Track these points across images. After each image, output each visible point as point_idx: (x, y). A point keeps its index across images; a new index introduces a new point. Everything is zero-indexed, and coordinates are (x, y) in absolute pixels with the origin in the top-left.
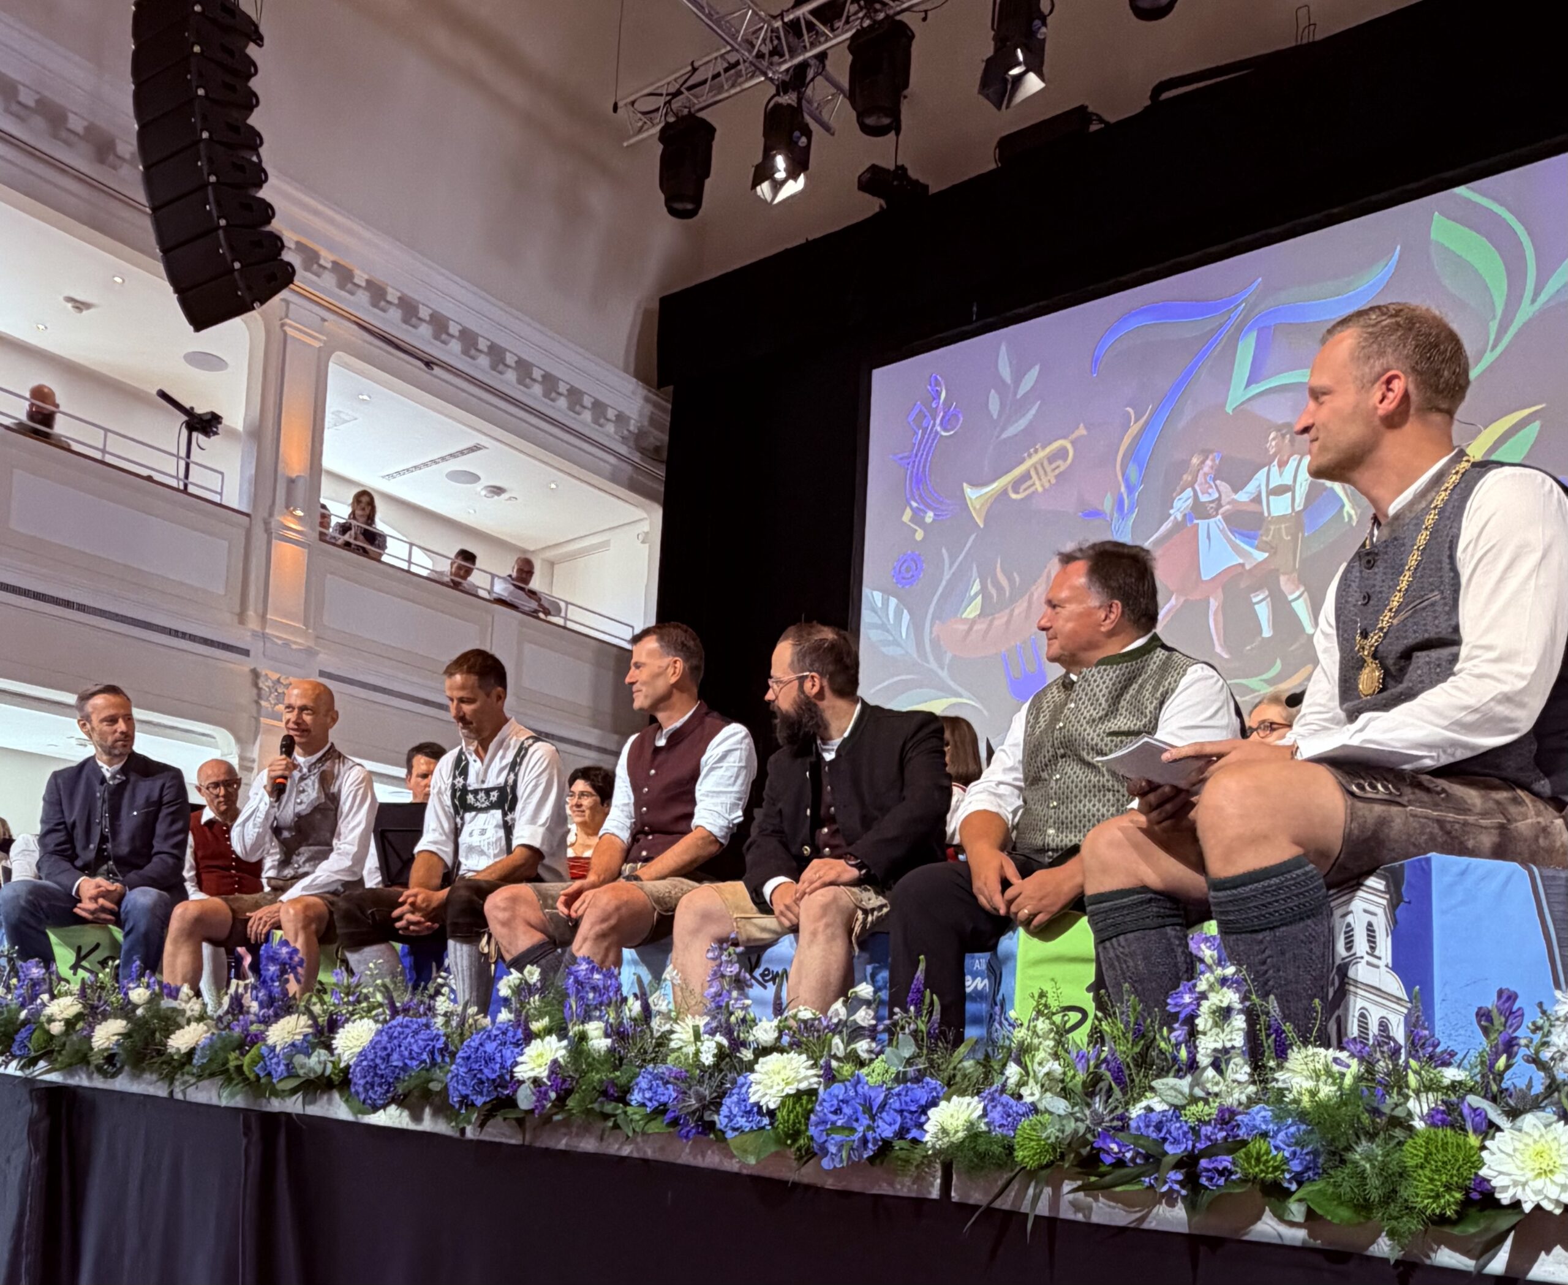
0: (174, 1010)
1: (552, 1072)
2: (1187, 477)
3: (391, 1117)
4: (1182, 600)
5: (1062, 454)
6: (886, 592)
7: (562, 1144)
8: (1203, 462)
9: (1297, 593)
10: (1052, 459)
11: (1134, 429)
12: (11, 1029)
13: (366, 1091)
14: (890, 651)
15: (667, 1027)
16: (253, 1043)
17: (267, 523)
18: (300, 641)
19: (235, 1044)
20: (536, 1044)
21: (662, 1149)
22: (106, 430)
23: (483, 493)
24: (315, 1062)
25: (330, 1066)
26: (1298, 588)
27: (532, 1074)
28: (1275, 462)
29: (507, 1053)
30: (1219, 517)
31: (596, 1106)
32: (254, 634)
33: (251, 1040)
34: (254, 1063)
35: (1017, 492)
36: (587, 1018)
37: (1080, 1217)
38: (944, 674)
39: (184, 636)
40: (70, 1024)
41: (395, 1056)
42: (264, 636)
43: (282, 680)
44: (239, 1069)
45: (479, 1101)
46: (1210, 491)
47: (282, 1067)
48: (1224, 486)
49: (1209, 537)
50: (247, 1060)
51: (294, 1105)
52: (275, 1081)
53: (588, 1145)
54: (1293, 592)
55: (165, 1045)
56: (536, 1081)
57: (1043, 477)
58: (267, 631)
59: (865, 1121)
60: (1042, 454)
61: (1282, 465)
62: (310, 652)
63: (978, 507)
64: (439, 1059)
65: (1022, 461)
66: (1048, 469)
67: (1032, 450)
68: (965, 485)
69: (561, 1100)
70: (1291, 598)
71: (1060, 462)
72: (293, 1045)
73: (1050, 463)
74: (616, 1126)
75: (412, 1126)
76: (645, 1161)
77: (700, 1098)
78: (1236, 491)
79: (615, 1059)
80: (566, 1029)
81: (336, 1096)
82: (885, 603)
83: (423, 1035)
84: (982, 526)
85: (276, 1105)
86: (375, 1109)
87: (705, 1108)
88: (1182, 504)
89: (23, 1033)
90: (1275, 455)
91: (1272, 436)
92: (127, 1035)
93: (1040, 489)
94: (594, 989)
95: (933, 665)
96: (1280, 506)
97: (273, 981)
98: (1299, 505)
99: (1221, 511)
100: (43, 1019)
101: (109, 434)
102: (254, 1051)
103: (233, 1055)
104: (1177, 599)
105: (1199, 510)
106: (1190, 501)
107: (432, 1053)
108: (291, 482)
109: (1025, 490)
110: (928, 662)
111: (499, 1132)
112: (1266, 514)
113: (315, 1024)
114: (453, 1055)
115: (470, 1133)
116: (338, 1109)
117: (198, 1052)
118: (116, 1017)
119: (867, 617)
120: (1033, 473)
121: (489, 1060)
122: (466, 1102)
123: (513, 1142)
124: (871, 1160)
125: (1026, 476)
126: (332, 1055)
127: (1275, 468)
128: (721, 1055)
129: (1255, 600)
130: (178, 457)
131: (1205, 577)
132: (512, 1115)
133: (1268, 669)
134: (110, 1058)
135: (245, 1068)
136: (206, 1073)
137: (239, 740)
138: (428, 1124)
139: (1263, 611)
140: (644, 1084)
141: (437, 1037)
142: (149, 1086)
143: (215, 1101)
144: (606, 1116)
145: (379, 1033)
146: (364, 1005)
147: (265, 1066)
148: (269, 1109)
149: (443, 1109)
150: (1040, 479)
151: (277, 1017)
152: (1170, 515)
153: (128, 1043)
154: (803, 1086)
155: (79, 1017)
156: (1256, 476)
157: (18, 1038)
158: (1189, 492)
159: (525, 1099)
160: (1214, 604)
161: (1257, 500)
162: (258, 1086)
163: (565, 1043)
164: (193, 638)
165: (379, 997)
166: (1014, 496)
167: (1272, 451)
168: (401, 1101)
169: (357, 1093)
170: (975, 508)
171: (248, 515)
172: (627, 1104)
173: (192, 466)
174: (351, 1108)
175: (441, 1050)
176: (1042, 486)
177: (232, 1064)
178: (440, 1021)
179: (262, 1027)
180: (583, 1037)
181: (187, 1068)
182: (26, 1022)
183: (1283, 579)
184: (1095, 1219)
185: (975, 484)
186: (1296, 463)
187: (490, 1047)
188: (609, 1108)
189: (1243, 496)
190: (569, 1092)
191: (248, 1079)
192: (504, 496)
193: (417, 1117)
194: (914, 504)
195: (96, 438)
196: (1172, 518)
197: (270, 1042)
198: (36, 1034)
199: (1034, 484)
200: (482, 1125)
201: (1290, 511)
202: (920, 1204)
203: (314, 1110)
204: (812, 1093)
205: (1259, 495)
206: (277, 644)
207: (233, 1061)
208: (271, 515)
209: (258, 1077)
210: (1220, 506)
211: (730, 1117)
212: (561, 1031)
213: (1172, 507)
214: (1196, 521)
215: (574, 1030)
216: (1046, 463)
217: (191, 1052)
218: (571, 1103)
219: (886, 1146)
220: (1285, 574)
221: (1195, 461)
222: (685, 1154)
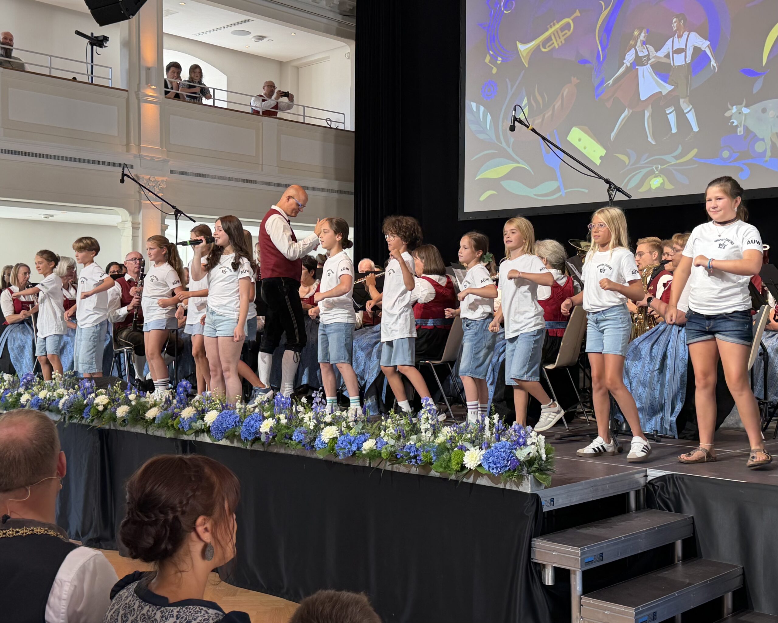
0: (145, 402)
1: (270, 430)
2: (632, 42)
3: (224, 442)
4: (631, 111)
5: (568, 25)
6: (478, 103)
7: (275, 451)
8: (640, 34)
9: (689, 109)
10: (562, 29)
11: (605, 14)
12: (82, 408)
13: (216, 435)
14: (481, 136)
15: (303, 416)
16: (176, 417)
17: (137, 94)
18: (159, 156)
19: (170, 416)
20: (266, 420)
21: (302, 452)
22: (50, 56)
23: (253, 40)
24: (199, 424)
25: (203, 426)
26: (689, 106)
27: (265, 431)
28: (676, 36)
29: (257, 424)
30: (649, 65)
31: (283, 441)
32: (135, 156)
33: (175, 416)
34: (177, 424)
35: (545, 48)
36: (281, 413)
37: (397, 471)
38: (510, 151)
39: (99, 163)
40: (105, 407)
41: (224, 424)
42: (140, 157)
43: (151, 179)
44: (172, 425)
45: (250, 439)
46: (644, 50)
47: (187, 426)
48: (651, 48)
49: (643, 77)
50: (175, 422)
51: (192, 438)
52: (185, 430)
53: (282, 451)
54: (686, 109)
55: (145, 416)
56: (266, 433)
57: (558, 39)
58: (142, 153)
59: (349, 446)
60: (558, 26)
61: (680, 36)
62: (165, 161)
63: (525, 55)
64: (238, 424)
65: (547, 30)
66: (561, 34)
67: (552, 24)
68: (517, 42)
69: (274, 437)
70: (685, 111)
71: (566, 31)
72: (190, 418)
73: (562, 31)
74: (288, 446)
75: (231, 445)
76: (298, 456)
77: (310, 439)
78: (657, 51)
79: (287, 427)
80: (275, 416)
81: (206, 434)
82: (478, 109)
83: (232, 417)
84: (527, 66)
85: (185, 437)
86: (219, 440)
87: (311, 442)
88: (630, 57)
89: (87, 409)
90: (676, 31)
91: (674, 20)
92: (130, 412)
93: (557, 47)
94: (282, 403)
95: (504, 145)
96: (679, 60)
97: (181, 393)
98: (689, 60)
99: (650, 62)
100: (95, 405)
101: (52, 58)
102: (177, 420)
103: (170, 421)
104: (629, 111)
105: (639, 61)
106: (634, 56)
107: (235, 422)
108: (148, 69)
109: (549, 47)
110: (501, 143)
111: (257, 447)
112: (672, 65)
113: (197, 410)
114: (242, 423)
115: (248, 447)
116: (206, 439)
117: (157, 419)
118: (124, 405)
119: (468, 117)
120: (553, 37)
121: (252, 427)
122: (246, 439)
123: (261, 450)
124: (352, 456)
125: (549, 39)
126: (204, 421)
127: (676, 39)
128: (316, 426)
129: (667, 112)
130: (87, 63)
131: (642, 98)
132: (260, 443)
133: (674, 151)
134: (124, 421)
135: (174, 425)
136: (159, 426)
137: (131, 213)
138: (236, 444)
139: (672, 118)
140: (296, 434)
141: (237, 417)
142: (139, 429)
143: (164, 435)
144: (286, 444)
145: (218, 416)
146: (213, 404)
147: (181, 425)
148: (183, 438)
149: (240, 440)
150: (556, 41)
151: (184, 408)
152: (624, 63)
153: (130, 415)
154: (335, 436)
155: (109, 403)
156: (667, 43)
157: (85, 411)
158: (633, 50)
159: (263, 438)
160: (647, 114)
161: (667, 56)
162: (179, 431)
163: (274, 420)
164: (104, 163)
165: (218, 402)
166: (543, 50)
167: (675, 29)
168: (227, 438)
169: (213, 436)
170: (523, 56)
171: (126, 91)
172: (292, 440)
173: (94, 66)
174: (211, 440)
175: (238, 421)
176: (558, 44)
177: (170, 424)
178: (238, 410)
179: (179, 410)
180: (279, 419)
181: (153, 424)
182: (87, 405)
183: (682, 101)
184: (401, 471)
185: (524, 42)
186: (686, 36)
187: (252, 422)
188: (286, 441)
189: (661, 54)
190: (276, 436)
191: (175, 429)
192: (265, 40)
193: (232, 442)
194: (491, 53)
195: (46, 61)
196: (625, 65)
197: (183, 417)
198: (92, 410)
199: (553, 43)
200: (251, 446)
201: (684, 63)
202: (364, 467)
203: (199, 439)
204: (337, 438)
205: (669, 53)
206: (147, 160)
207: (170, 422)
208: (139, 90)
209: (179, 429)
210: (649, 59)
211: (318, 445)
212: (273, 416)
213: (625, 59)
214: (637, 67)
215: (277, 417)
216: (559, 32)
217: (154, 419)
218: (276, 439)
219: (354, 453)
220: (682, 98)
221: (636, 33)
222: (308, 454)
